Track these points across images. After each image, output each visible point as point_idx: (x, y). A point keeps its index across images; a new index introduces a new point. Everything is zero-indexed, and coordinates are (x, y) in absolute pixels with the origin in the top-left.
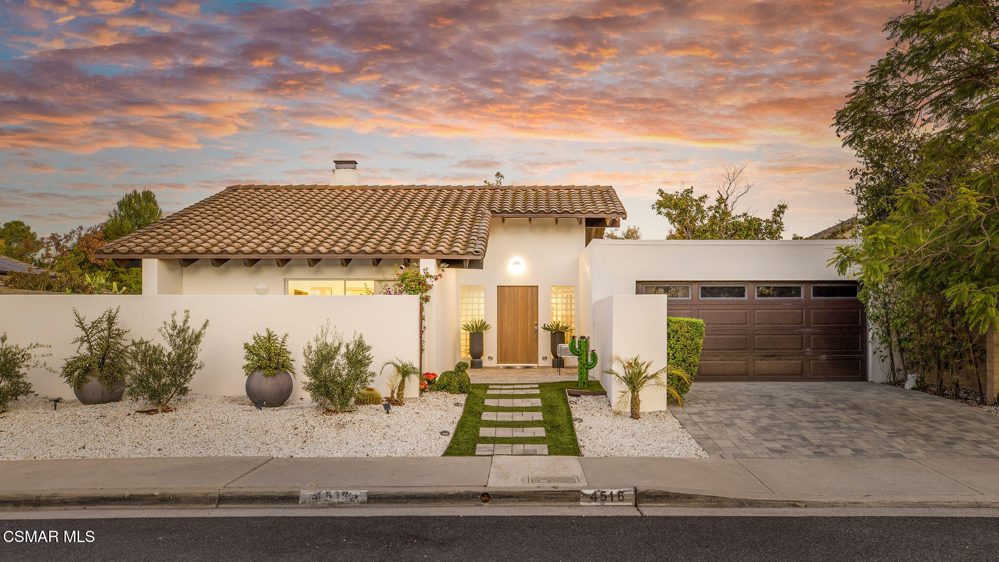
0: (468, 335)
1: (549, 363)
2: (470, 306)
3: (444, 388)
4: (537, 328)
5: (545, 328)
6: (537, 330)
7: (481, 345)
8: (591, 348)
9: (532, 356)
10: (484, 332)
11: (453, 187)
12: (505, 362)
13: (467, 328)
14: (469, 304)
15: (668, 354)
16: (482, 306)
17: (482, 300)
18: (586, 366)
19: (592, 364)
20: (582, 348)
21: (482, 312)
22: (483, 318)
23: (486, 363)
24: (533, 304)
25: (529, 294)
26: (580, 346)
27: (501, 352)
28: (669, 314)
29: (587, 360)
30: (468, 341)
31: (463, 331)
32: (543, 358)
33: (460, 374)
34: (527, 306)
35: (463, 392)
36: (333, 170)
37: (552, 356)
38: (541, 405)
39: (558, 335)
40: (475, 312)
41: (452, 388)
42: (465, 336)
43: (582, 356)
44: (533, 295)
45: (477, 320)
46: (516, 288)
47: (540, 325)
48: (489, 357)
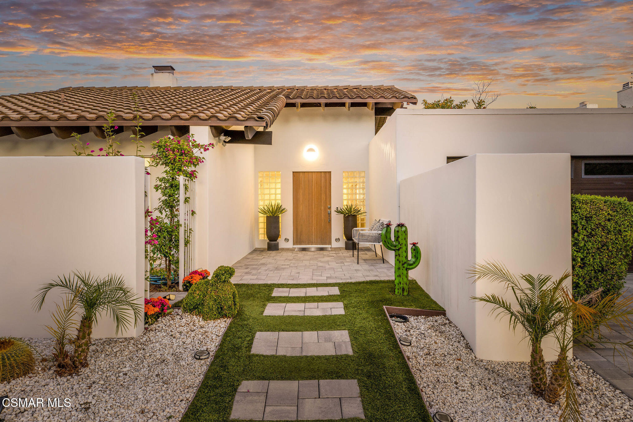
0: (265, 218)
1: (342, 244)
2: (267, 191)
3: (195, 308)
4: (331, 211)
5: (339, 212)
6: (330, 214)
7: (278, 228)
8: (411, 240)
9: (325, 238)
10: (280, 215)
11: (255, 87)
12: (300, 243)
13: (264, 212)
14: (267, 188)
15: (574, 260)
16: (279, 191)
17: (279, 186)
18: (405, 265)
19: (414, 263)
20: (400, 239)
21: (279, 197)
22: (280, 202)
23: (282, 243)
24: (326, 188)
25: (323, 179)
26: (397, 238)
27: (297, 235)
28: (574, 190)
29: (406, 257)
30: (265, 224)
31: (261, 215)
32: (336, 239)
33: (220, 286)
34: (321, 191)
35: (225, 316)
36: (152, 74)
37: (344, 238)
38: (350, 353)
39: (350, 218)
40: (273, 197)
41: (206, 309)
42: (262, 219)
43: (400, 252)
44: (326, 180)
45: (273, 204)
46: (310, 173)
47: (333, 209)
48: (285, 239)
